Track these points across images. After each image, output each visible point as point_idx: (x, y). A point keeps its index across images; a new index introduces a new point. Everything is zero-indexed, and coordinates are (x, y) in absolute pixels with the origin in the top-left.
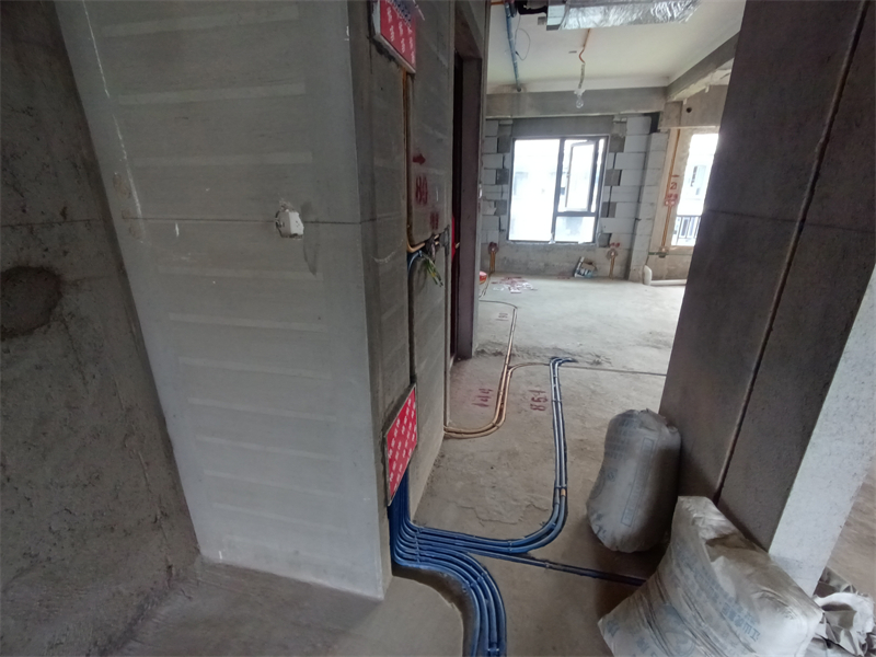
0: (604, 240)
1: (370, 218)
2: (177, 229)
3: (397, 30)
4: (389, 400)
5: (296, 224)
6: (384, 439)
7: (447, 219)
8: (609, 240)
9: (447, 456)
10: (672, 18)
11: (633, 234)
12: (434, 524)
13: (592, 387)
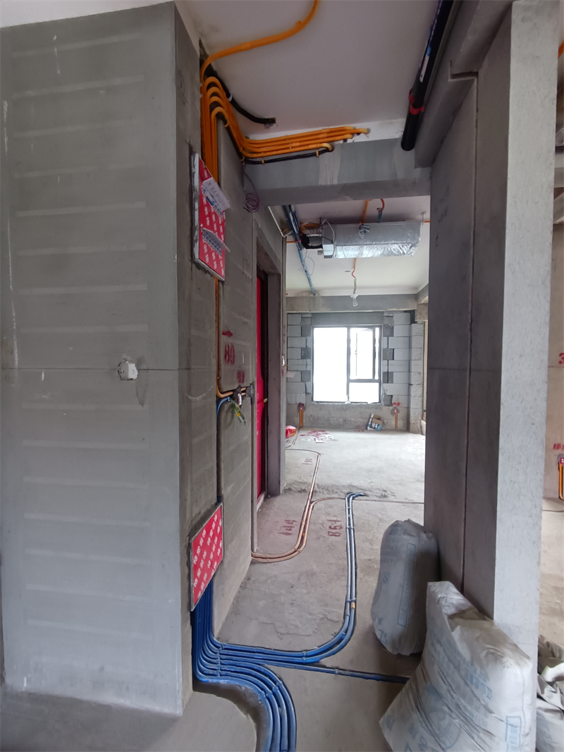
0: (387, 400)
1: (186, 367)
2: (43, 375)
3: (210, 257)
4: (196, 511)
5: (132, 372)
6: (189, 544)
7: (252, 375)
8: (391, 400)
9: (252, 579)
10: (404, 253)
11: (409, 395)
12: (236, 639)
13: (380, 516)
